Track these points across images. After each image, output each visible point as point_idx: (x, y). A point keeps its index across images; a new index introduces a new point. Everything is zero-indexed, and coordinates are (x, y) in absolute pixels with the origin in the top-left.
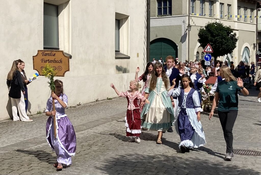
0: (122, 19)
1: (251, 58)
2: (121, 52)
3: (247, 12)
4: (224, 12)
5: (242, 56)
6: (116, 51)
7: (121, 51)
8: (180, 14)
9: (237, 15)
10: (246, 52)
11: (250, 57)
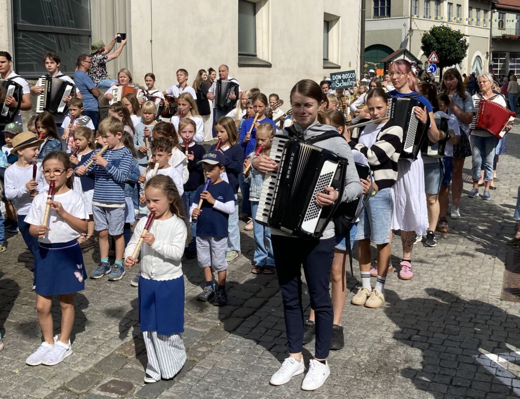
0: (332, 21)
1: (483, 69)
2: (329, 60)
3: (480, 14)
4: (452, 14)
5: (473, 67)
6: (324, 59)
7: (331, 60)
8: (401, 16)
9: (467, 17)
10: (477, 62)
11: (481, 68)
